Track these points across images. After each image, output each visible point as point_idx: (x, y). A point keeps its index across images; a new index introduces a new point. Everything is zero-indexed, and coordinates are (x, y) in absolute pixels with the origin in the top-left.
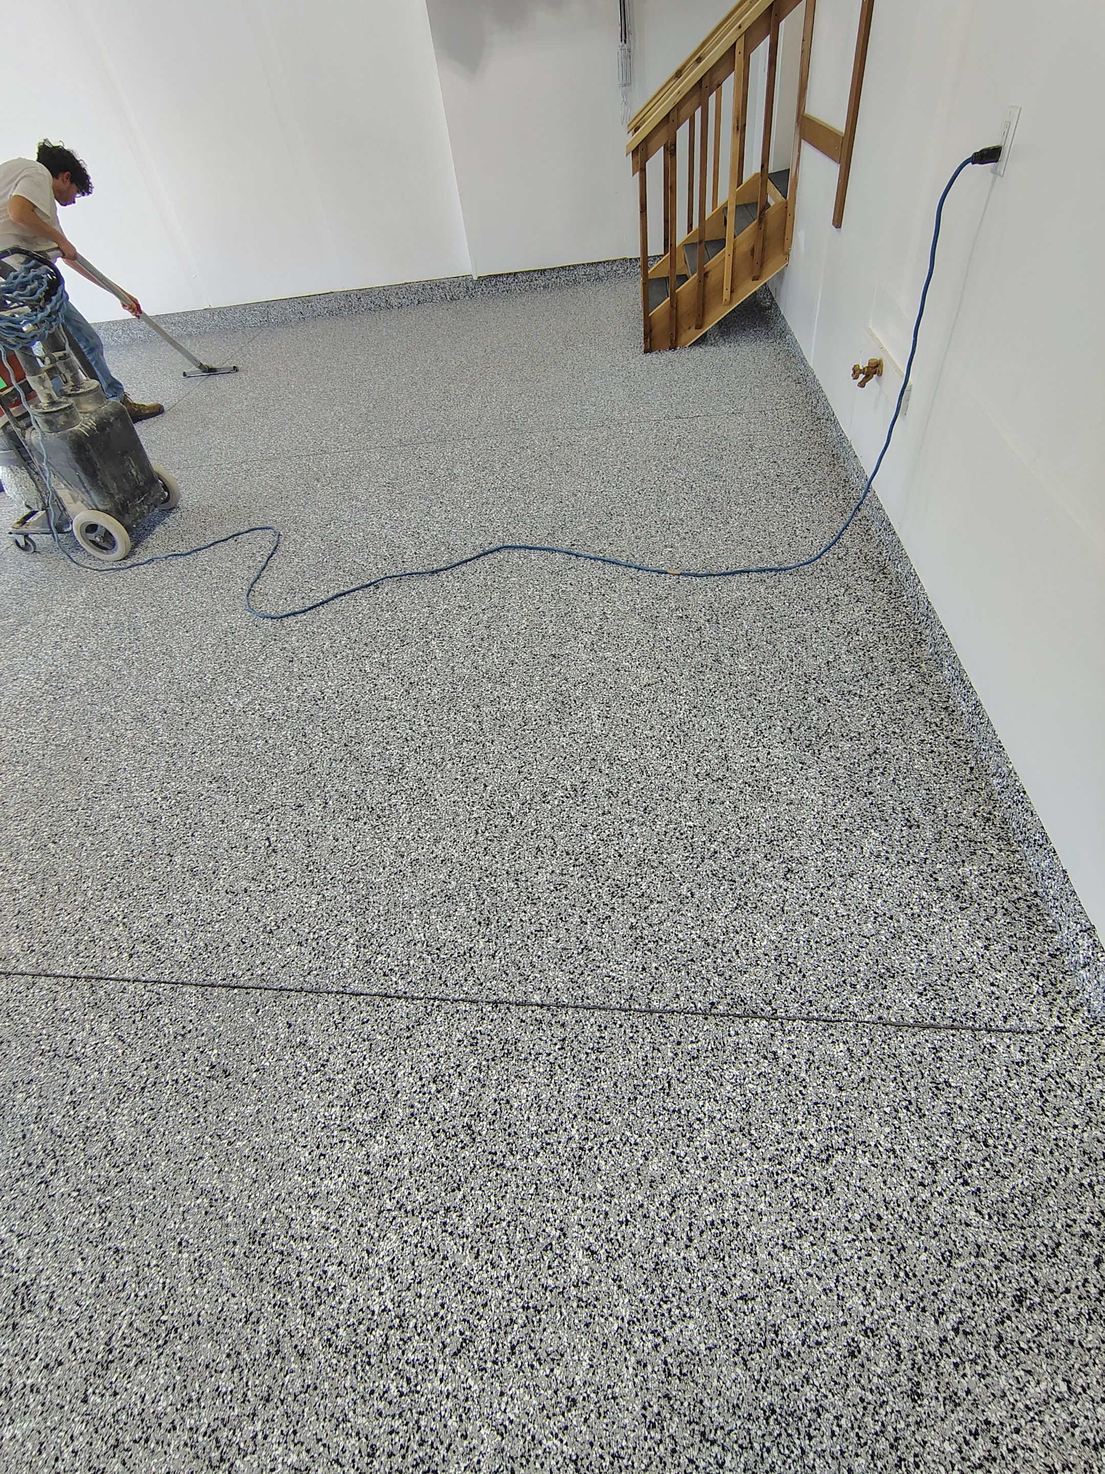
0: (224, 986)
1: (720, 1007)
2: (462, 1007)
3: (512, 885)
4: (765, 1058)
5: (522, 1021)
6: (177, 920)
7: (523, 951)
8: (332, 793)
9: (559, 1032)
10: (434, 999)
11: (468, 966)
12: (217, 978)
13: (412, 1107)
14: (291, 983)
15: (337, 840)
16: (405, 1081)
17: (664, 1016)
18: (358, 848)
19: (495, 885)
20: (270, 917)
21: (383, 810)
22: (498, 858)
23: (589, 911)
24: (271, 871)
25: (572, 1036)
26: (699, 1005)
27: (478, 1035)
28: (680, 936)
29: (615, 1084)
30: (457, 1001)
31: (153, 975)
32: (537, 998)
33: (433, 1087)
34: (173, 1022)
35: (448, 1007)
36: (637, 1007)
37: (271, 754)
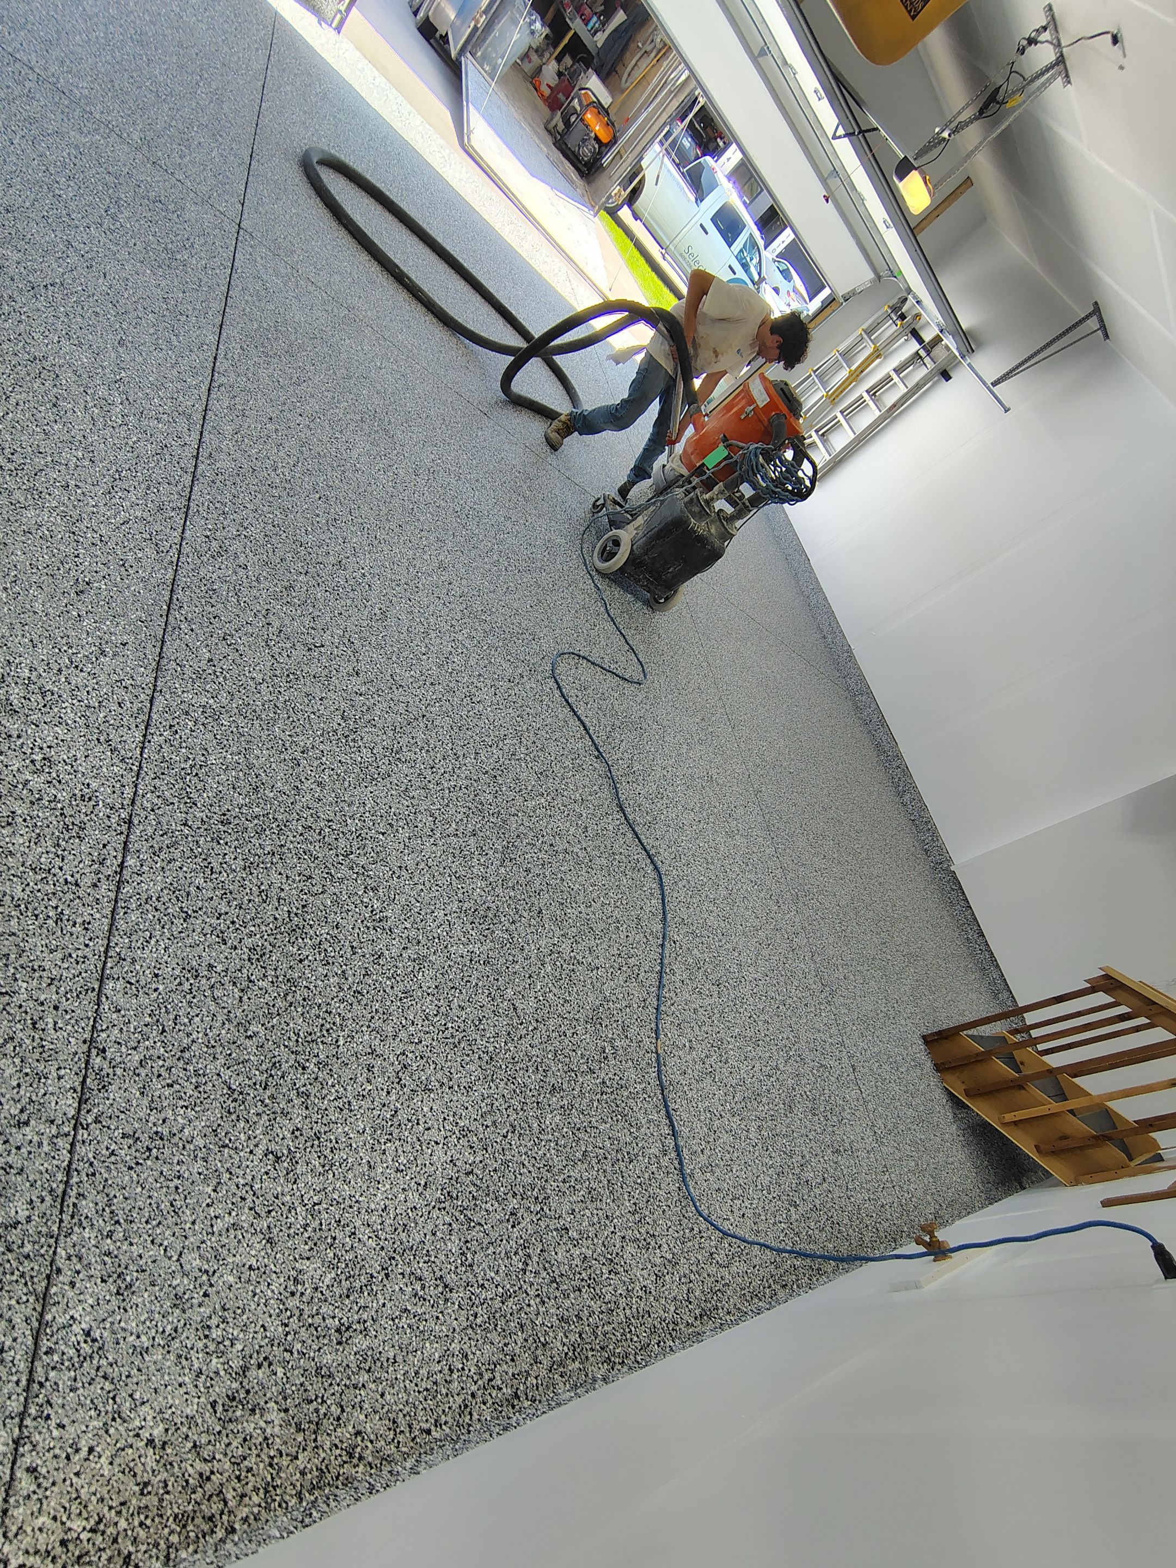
0: (171, 599)
1: (98, 1060)
2: (128, 792)
3: (268, 849)
4: (22, 1111)
5: (104, 846)
6: (242, 572)
7: (188, 853)
8: (372, 701)
9: (87, 881)
10: (140, 767)
11: (176, 800)
12: (179, 594)
13: (19, 737)
14: (169, 650)
15: (321, 699)
16: (48, 734)
17: (95, 993)
18: (313, 716)
19: (268, 832)
20: (241, 640)
21: (354, 740)
22: (299, 838)
23: (233, 922)
24: (288, 645)
25: (81, 893)
26: (104, 1035)
27: (92, 803)
28: (197, 1019)
29: (14, 934)
30: (136, 786)
31: (186, 549)
32: (131, 861)
33: (38, 757)
34: (138, 560)
35: (129, 778)
36: (109, 965)
37: (411, 656)
